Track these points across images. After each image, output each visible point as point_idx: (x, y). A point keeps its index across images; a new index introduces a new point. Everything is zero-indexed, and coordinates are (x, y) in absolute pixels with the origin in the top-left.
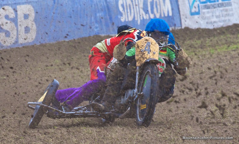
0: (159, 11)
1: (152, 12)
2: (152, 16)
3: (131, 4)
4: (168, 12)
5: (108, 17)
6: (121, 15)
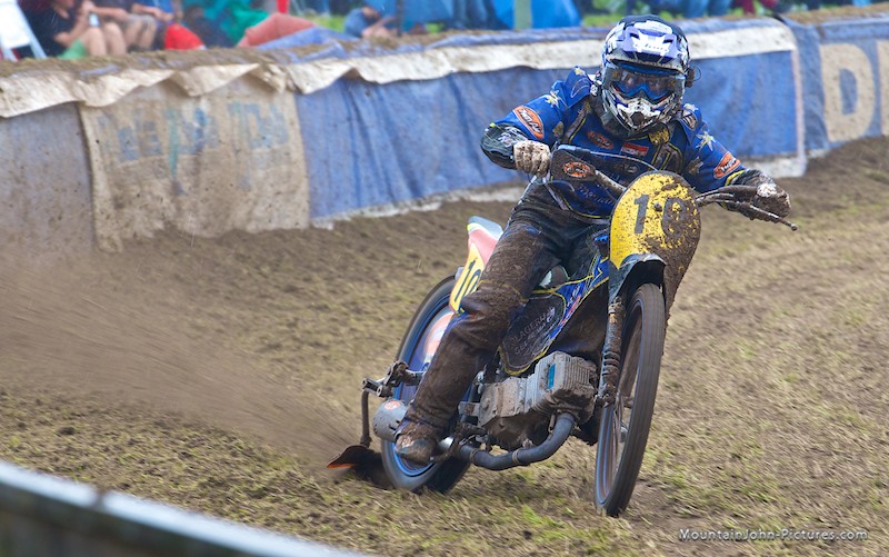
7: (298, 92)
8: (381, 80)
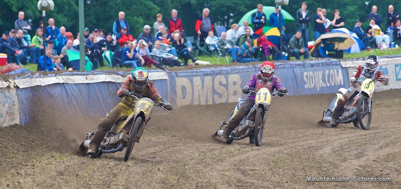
0: (334, 81)
1: (329, 82)
2: (328, 85)
3: (313, 75)
4: (340, 82)
5: (296, 85)
6: (306, 83)
7: (18, 87)
8: (42, 85)
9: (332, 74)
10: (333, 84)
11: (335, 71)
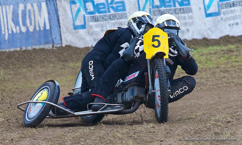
1: (24, 24)
2: (24, 29)
4: (45, 24)
9: (29, 11)
10: (31, 29)
11: (35, 4)
